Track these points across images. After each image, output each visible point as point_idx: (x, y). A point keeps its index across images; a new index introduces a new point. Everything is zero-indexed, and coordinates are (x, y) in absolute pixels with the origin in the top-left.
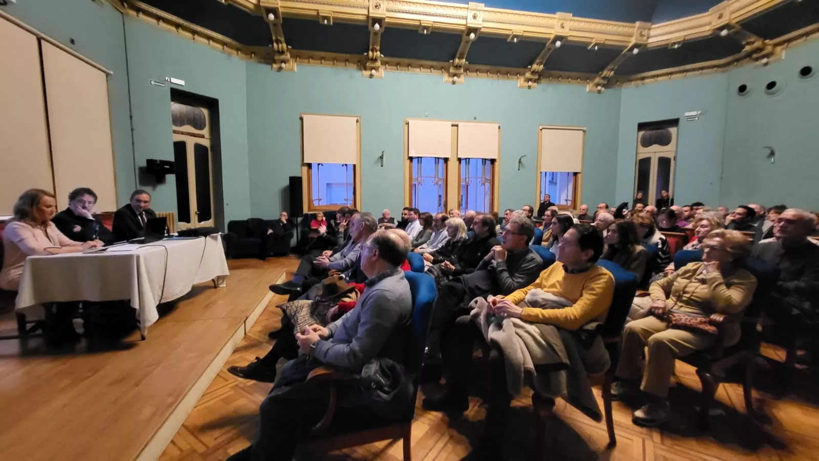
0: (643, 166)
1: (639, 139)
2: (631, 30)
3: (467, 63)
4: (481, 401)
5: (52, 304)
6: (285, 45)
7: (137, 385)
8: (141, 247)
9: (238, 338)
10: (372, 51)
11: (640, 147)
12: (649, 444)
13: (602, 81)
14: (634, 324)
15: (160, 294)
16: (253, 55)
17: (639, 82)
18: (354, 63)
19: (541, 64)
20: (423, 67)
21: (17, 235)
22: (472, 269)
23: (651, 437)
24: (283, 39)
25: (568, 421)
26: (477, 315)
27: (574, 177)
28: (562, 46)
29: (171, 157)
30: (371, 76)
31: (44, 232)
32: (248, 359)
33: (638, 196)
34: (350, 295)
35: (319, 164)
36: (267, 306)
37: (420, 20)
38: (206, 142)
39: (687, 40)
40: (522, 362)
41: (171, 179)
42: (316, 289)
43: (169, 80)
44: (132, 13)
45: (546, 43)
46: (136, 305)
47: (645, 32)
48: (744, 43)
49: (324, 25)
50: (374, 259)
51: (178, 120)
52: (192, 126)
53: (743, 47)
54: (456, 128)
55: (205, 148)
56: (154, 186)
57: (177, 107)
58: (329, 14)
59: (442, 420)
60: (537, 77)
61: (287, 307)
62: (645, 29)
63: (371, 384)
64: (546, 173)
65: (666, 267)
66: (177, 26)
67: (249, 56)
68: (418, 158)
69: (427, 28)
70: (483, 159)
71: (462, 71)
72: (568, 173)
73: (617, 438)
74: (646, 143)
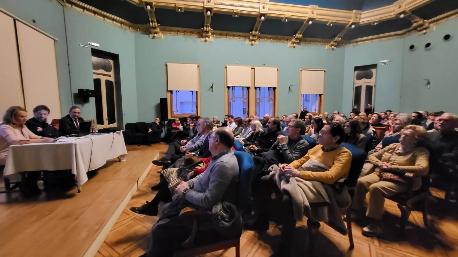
0: (358, 90)
1: (355, 75)
2: (350, 15)
3: (259, 33)
4: (276, 224)
5: (25, 172)
6: (156, 24)
7: (77, 219)
8: (76, 139)
9: (134, 191)
10: (206, 27)
11: (356, 80)
12: (372, 247)
13: (334, 43)
14: (362, 179)
15: (89, 166)
16: (138, 29)
17: (355, 44)
18: (196, 34)
19: (301, 34)
20: (235, 36)
21: (5, 133)
22: (268, 149)
23: (373, 242)
24: (155, 20)
25: (326, 235)
26: (274, 175)
27: (320, 97)
28: (312, 24)
29: (92, 88)
30: (206, 41)
31: (21, 131)
32: (141, 202)
33: (355, 107)
34: (200, 165)
35: (176, 91)
36: (150, 172)
37: (233, 9)
38: (112, 79)
39: (382, 20)
40: (302, 201)
41: (92, 100)
42: (179, 161)
43: (90, 44)
44: (69, 5)
45: (303, 22)
46: (75, 172)
47: (358, 16)
48: (413, 22)
49: (179, 12)
50: (217, 143)
51: (96, 67)
52: (104, 70)
53: (412, 24)
54: (253, 70)
55: (112, 83)
56: (83, 105)
57: (95, 59)
58: (182, 6)
59: (254, 235)
60: (298, 41)
61: (164, 172)
62: (358, 14)
63: (218, 216)
64: (304, 95)
65: (376, 146)
66: (95, 13)
67: (136, 30)
68: (232, 87)
69: (237, 14)
70: (269, 87)
71: (257, 38)
72: (316, 95)
73: (355, 244)
74: (359, 78)
